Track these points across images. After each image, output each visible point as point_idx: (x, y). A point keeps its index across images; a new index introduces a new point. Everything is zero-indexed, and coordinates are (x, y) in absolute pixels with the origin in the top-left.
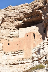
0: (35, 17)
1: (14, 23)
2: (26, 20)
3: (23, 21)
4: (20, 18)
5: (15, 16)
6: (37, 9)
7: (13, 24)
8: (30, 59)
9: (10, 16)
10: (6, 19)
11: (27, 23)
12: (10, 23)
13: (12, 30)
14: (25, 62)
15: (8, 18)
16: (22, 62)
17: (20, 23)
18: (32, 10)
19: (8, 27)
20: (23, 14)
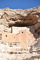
0: (27, 21)
1: (9, 21)
2: (19, 21)
3: (16, 21)
4: (15, 18)
5: (11, 16)
6: (34, 14)
7: (7, 22)
8: (28, 50)
9: (7, 15)
10: (4, 16)
11: (18, 24)
12: (5, 21)
13: (6, 27)
14: (22, 52)
15: (6, 16)
16: (20, 52)
17: (14, 22)
18: (28, 15)
19: (4, 24)
20: (19, 16)
